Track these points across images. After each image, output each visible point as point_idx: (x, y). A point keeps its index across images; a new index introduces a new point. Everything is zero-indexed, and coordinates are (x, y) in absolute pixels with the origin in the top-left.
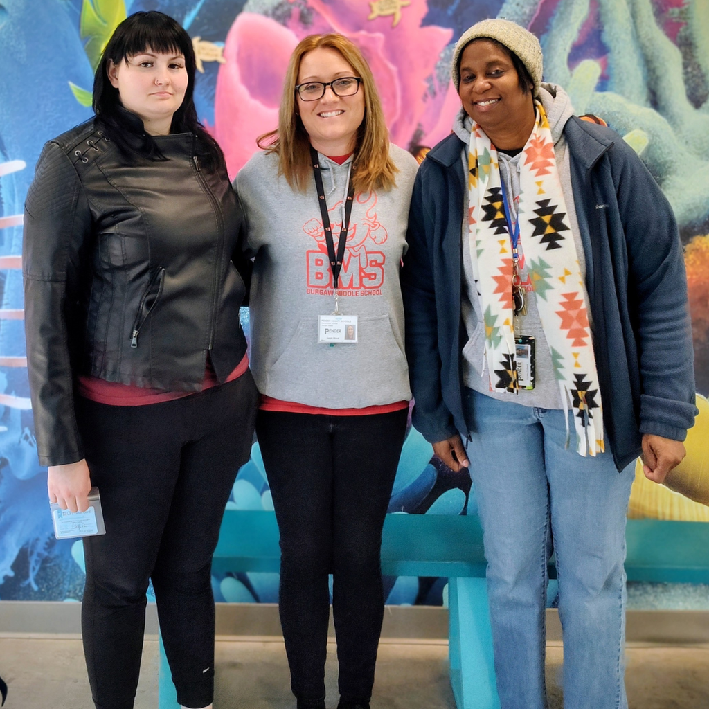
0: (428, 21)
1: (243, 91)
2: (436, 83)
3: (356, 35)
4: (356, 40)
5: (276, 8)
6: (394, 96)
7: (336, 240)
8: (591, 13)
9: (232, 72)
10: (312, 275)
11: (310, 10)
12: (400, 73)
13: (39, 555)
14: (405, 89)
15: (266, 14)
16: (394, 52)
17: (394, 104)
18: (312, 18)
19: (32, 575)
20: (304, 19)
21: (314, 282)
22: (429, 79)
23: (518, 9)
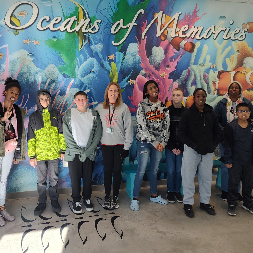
0: (169, 78)
1: (138, 89)
2: (170, 89)
3: (158, 80)
4: (158, 81)
5: (144, 74)
6: (164, 91)
7: (111, 116)
8: (194, 78)
9: (136, 86)
10: (106, 123)
11: (150, 75)
12: (164, 87)
13: (99, 176)
14: (165, 90)
15: (143, 75)
16: (164, 83)
17: (164, 92)
18: (151, 77)
19: (97, 180)
20: (149, 77)
21: (106, 124)
22: (169, 88)
23: (183, 77)
